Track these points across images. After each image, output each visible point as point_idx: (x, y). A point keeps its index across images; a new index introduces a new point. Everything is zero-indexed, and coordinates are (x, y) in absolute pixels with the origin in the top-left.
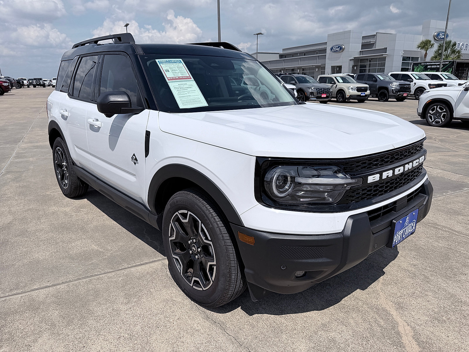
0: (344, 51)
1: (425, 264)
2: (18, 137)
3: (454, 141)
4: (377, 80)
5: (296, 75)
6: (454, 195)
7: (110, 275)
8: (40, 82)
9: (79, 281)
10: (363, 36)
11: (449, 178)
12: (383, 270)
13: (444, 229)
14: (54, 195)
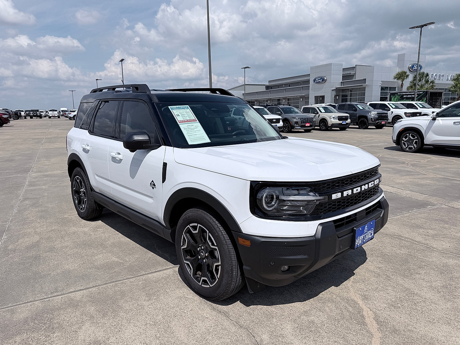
0: (326, 82)
1: (388, 267)
2: (27, 167)
3: (424, 165)
4: (357, 109)
5: (281, 106)
6: (418, 212)
7: (131, 280)
8: (37, 113)
9: (107, 285)
10: (343, 68)
11: (416, 198)
12: (354, 272)
13: (406, 240)
14: (71, 217)
